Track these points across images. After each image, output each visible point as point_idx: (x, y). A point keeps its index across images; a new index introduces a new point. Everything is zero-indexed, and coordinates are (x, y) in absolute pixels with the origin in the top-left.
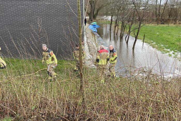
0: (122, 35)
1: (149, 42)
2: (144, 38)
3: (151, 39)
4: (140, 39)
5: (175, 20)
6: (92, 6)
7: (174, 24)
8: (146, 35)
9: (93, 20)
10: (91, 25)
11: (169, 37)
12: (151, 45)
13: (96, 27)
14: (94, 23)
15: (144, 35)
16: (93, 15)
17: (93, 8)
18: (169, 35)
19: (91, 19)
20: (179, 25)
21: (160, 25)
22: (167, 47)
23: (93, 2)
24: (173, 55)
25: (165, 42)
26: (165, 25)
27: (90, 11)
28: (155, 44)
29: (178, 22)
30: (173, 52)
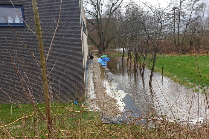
0: (136, 68)
1: (169, 75)
2: (163, 71)
3: (171, 71)
4: (158, 72)
5: (198, 49)
6: (101, 37)
7: (198, 53)
8: (165, 67)
9: (103, 53)
10: (100, 59)
11: (193, 68)
12: (171, 79)
13: (106, 60)
14: (104, 56)
15: (163, 67)
16: (103, 47)
17: (102, 40)
18: (193, 66)
19: (101, 52)
20: (204, 54)
21: (181, 55)
22: (192, 80)
23: (102, 33)
24: (200, 90)
25: (189, 74)
26: (187, 55)
27: (99, 43)
28: (176, 77)
29: (201, 51)
30: (200, 86)
